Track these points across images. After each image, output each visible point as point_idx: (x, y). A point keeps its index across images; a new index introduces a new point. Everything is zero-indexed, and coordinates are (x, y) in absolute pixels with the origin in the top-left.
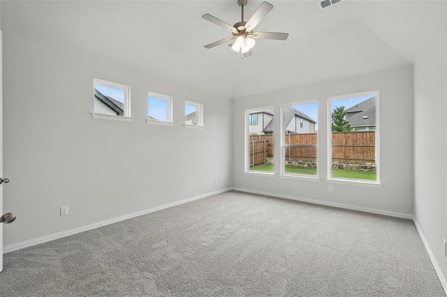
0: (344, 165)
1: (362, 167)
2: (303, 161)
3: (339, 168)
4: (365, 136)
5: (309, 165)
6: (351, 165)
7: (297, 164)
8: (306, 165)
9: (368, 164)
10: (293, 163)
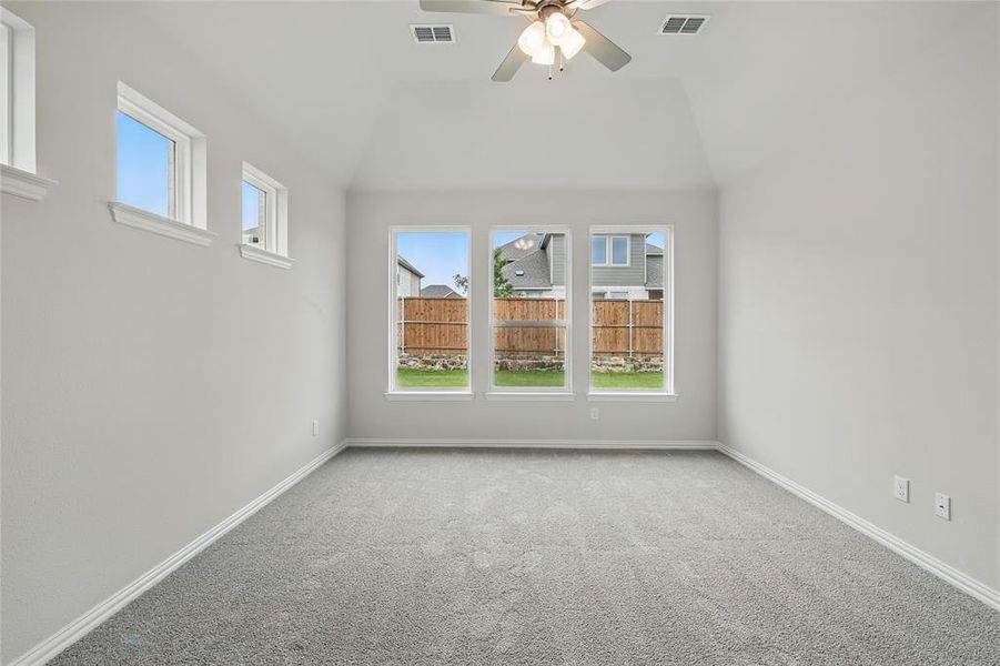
0: (510, 362)
1: (537, 365)
2: (433, 357)
3: (501, 368)
4: (541, 306)
5: (444, 366)
6: (520, 362)
7: (419, 365)
8: (437, 367)
9: (546, 359)
10: (411, 363)
